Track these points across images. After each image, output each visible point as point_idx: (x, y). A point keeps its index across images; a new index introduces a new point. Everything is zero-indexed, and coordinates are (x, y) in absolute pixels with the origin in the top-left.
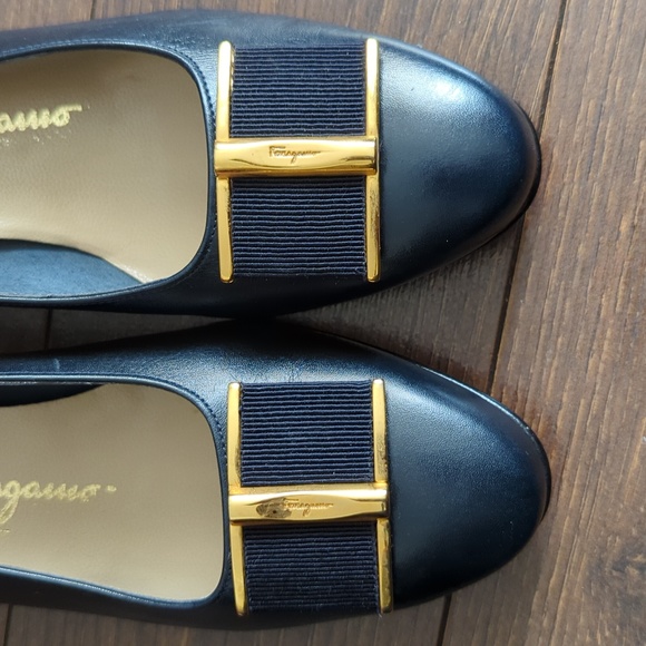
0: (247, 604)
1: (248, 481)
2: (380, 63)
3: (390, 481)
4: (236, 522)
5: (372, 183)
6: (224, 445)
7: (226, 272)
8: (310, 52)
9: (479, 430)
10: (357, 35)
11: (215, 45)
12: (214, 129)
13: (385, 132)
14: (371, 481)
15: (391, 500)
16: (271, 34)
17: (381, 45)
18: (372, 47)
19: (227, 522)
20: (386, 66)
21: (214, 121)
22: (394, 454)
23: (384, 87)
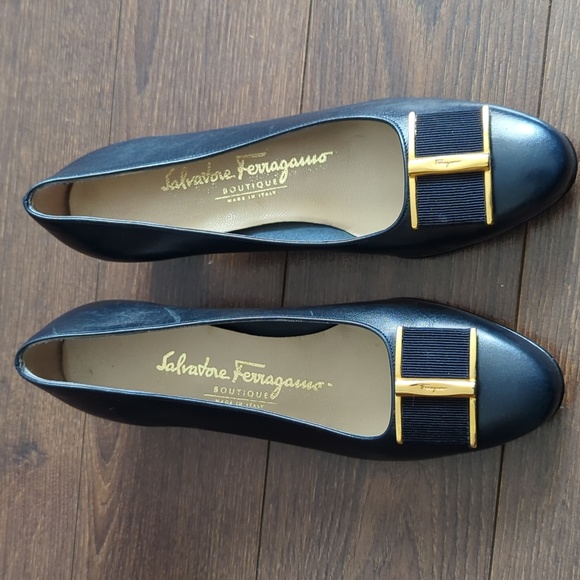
0: (403, 438)
1: (405, 374)
2: (490, 117)
3: (477, 378)
4: (398, 394)
5: (488, 176)
6: (394, 357)
7: (414, 224)
8: (454, 114)
9: (525, 356)
10: (478, 105)
11: (406, 114)
12: (407, 154)
13: (494, 150)
14: (468, 378)
15: (478, 388)
16: (433, 107)
17: (490, 109)
18: (485, 110)
19: (394, 393)
20: (493, 118)
21: (407, 150)
22: (480, 366)
23: (492, 129)
